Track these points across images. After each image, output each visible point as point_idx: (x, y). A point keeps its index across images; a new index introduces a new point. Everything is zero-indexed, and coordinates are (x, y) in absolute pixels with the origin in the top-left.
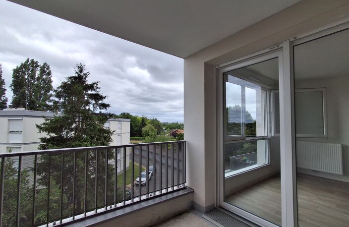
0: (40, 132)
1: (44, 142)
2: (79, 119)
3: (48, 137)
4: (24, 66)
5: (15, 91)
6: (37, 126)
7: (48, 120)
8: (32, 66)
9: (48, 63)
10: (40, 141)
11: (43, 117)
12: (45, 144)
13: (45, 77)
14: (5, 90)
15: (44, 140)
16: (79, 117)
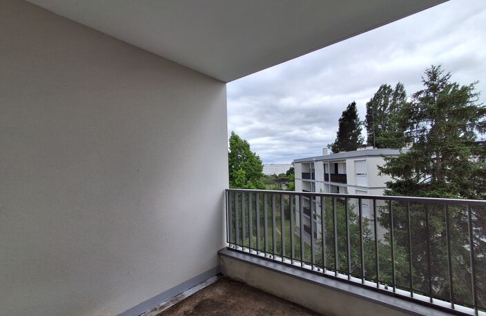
0: (380, 174)
1: (390, 188)
2: (438, 155)
3: (394, 181)
4: (378, 96)
5: (368, 128)
6: (379, 168)
7: (389, 159)
8: (385, 94)
9: (402, 83)
10: (385, 185)
11: (382, 156)
12: (390, 190)
13: (398, 102)
14: (361, 130)
15: (390, 185)
16: (436, 151)
